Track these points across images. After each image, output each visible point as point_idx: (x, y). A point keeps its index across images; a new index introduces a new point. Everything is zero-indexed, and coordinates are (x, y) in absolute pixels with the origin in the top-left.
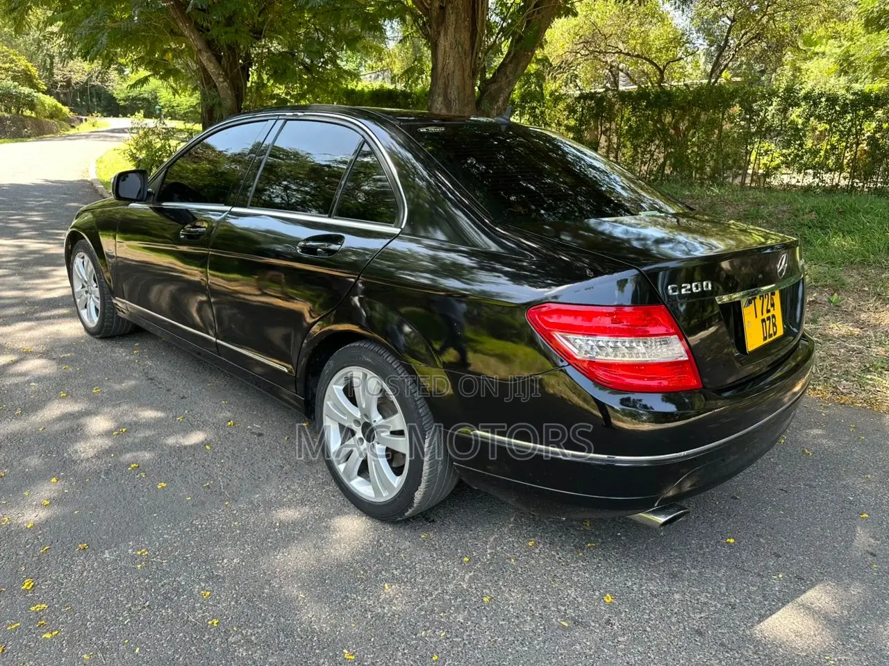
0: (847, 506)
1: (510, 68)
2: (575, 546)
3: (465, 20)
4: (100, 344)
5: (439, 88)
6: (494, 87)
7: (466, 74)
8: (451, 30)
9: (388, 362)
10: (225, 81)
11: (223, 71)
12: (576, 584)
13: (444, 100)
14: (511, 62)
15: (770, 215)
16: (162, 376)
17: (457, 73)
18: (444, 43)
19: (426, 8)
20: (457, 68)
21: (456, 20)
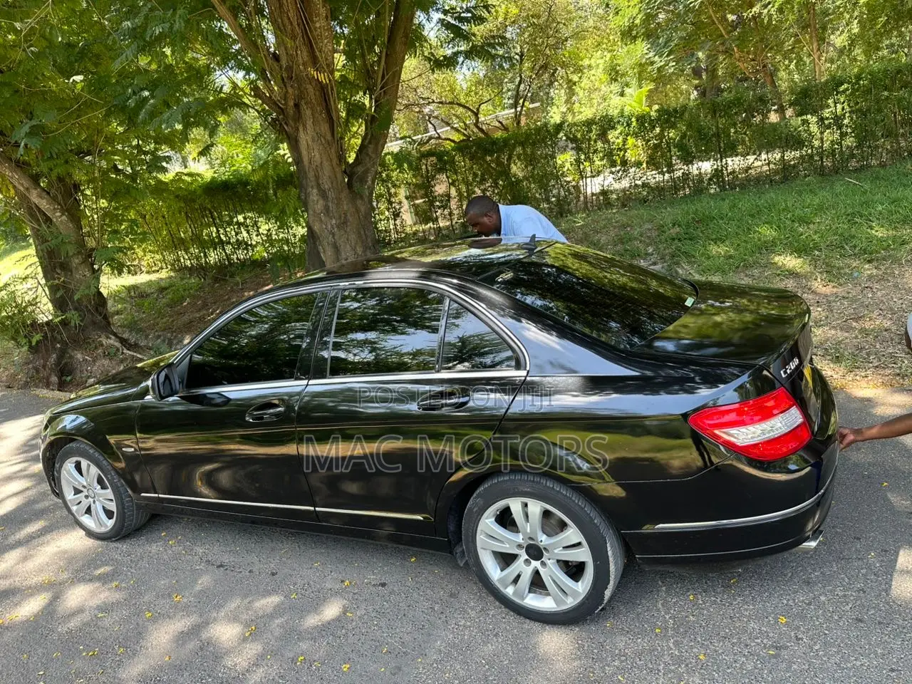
0: (869, 480)
1: (371, 148)
2: (723, 586)
3: (321, 111)
4: (124, 546)
5: (311, 181)
6: (360, 169)
7: (334, 163)
8: (309, 123)
9: (549, 487)
10: (63, 214)
11: (59, 204)
12: (750, 617)
13: (319, 191)
14: (370, 143)
15: (641, 236)
16: (226, 559)
17: (326, 164)
18: (305, 138)
19: (280, 108)
20: (324, 159)
21: (312, 114)
